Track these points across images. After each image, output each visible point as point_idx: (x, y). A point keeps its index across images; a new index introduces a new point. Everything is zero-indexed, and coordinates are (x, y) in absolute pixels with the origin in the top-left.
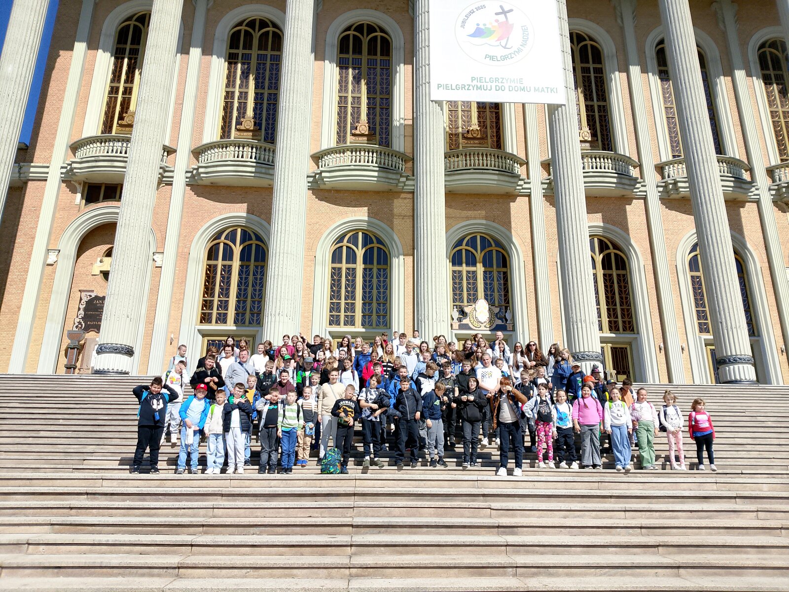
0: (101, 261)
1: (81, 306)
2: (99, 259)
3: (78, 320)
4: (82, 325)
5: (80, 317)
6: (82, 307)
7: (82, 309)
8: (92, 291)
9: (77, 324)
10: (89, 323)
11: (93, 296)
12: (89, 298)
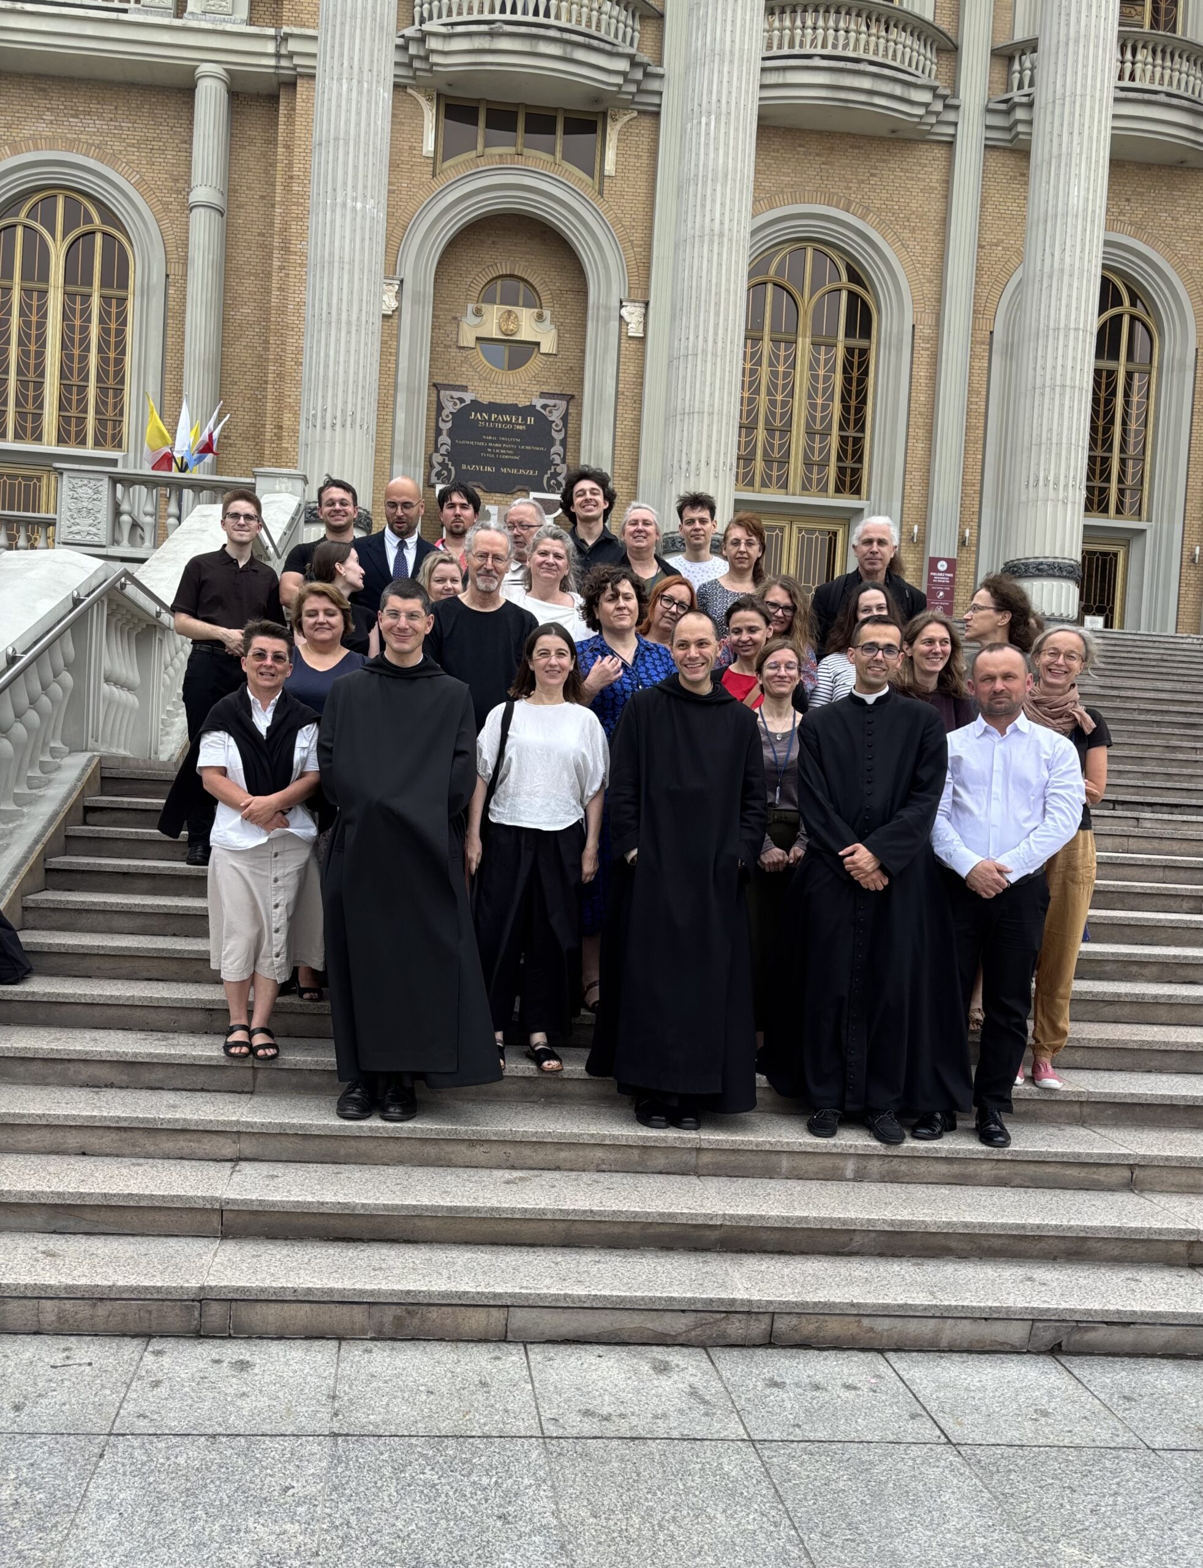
0: (478, 313)
1: (442, 425)
2: (471, 307)
3: (440, 459)
4: (449, 471)
5: (443, 450)
6: (445, 427)
7: (445, 432)
8: (464, 389)
9: (438, 468)
10: (464, 467)
11: (468, 402)
12: (459, 406)
